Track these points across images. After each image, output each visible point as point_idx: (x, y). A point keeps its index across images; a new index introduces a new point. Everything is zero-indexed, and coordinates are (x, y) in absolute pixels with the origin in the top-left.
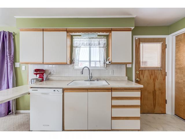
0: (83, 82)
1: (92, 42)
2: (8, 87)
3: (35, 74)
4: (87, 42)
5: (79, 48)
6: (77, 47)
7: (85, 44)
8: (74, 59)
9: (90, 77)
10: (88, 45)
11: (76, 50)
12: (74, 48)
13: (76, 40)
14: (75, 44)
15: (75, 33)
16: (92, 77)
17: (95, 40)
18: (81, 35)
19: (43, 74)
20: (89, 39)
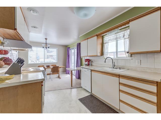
0: (108, 68)
1: (118, 36)
2: (79, 67)
3: (85, 61)
4: (113, 37)
5: (107, 44)
6: (106, 43)
7: (112, 39)
8: (104, 52)
9: (113, 65)
10: (114, 39)
11: (105, 45)
12: (104, 44)
13: (105, 38)
14: (105, 41)
15: (103, 34)
16: (115, 65)
17: (120, 33)
18: (106, 35)
19: (89, 62)
20: (115, 35)
